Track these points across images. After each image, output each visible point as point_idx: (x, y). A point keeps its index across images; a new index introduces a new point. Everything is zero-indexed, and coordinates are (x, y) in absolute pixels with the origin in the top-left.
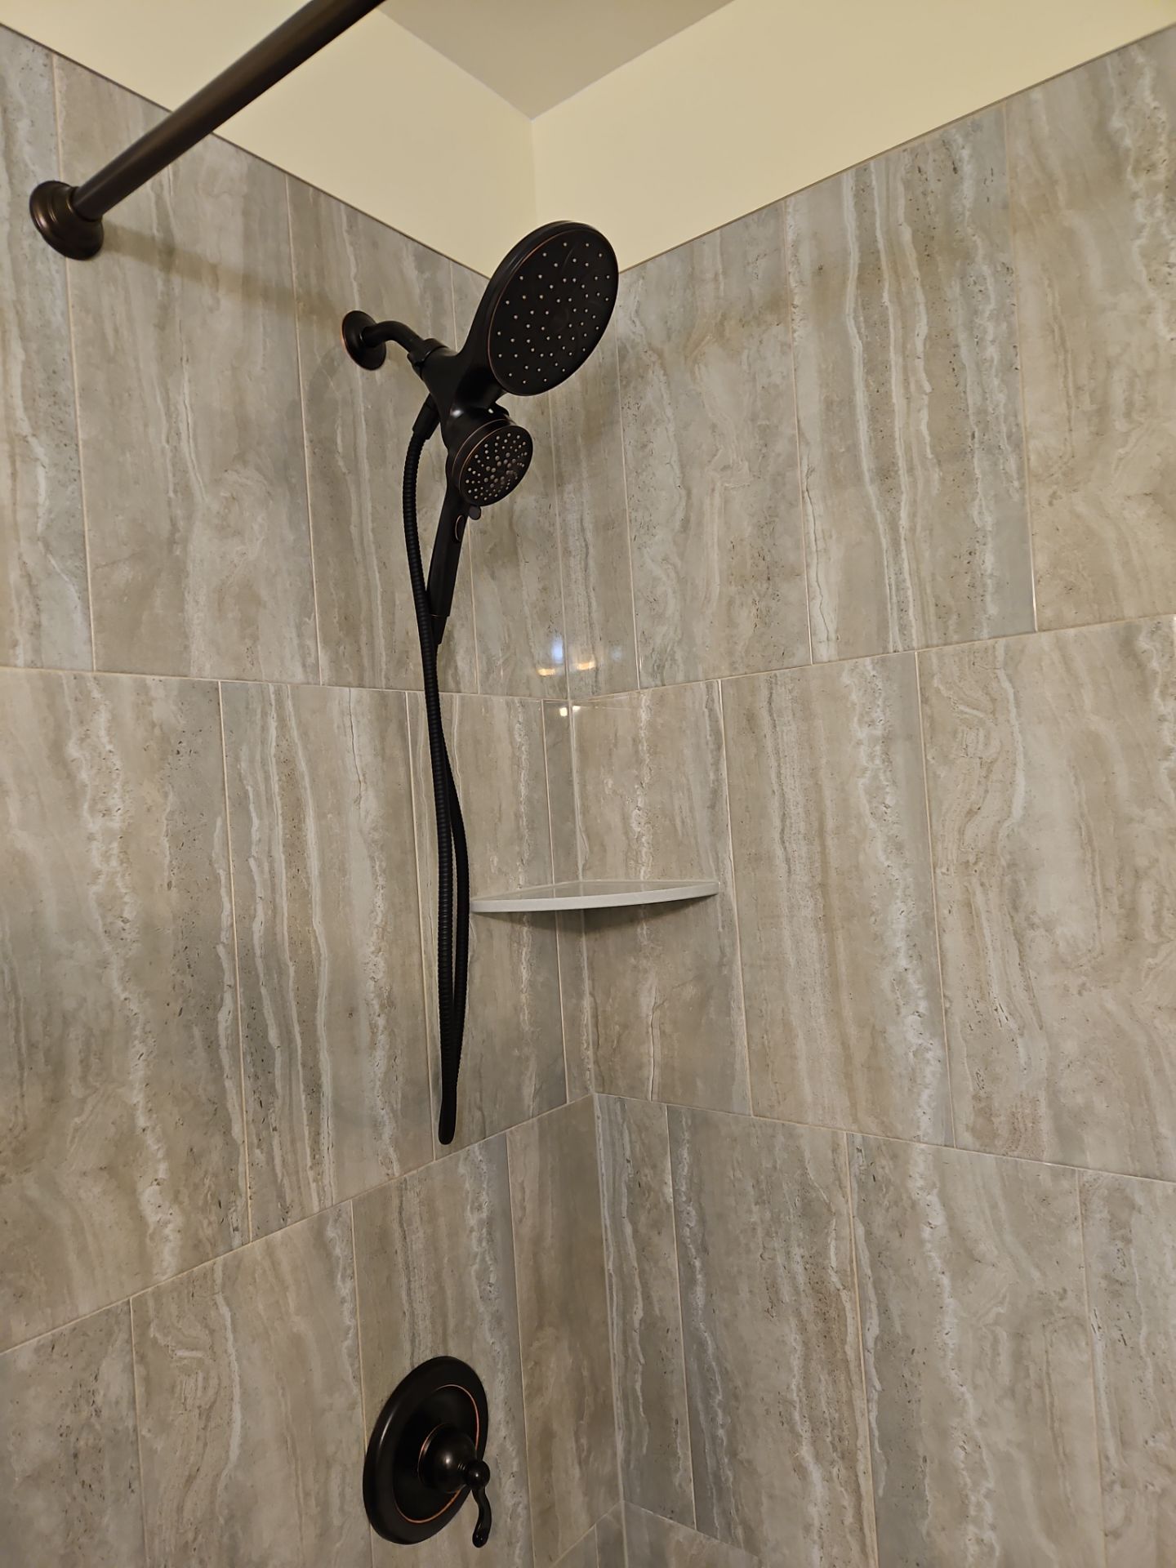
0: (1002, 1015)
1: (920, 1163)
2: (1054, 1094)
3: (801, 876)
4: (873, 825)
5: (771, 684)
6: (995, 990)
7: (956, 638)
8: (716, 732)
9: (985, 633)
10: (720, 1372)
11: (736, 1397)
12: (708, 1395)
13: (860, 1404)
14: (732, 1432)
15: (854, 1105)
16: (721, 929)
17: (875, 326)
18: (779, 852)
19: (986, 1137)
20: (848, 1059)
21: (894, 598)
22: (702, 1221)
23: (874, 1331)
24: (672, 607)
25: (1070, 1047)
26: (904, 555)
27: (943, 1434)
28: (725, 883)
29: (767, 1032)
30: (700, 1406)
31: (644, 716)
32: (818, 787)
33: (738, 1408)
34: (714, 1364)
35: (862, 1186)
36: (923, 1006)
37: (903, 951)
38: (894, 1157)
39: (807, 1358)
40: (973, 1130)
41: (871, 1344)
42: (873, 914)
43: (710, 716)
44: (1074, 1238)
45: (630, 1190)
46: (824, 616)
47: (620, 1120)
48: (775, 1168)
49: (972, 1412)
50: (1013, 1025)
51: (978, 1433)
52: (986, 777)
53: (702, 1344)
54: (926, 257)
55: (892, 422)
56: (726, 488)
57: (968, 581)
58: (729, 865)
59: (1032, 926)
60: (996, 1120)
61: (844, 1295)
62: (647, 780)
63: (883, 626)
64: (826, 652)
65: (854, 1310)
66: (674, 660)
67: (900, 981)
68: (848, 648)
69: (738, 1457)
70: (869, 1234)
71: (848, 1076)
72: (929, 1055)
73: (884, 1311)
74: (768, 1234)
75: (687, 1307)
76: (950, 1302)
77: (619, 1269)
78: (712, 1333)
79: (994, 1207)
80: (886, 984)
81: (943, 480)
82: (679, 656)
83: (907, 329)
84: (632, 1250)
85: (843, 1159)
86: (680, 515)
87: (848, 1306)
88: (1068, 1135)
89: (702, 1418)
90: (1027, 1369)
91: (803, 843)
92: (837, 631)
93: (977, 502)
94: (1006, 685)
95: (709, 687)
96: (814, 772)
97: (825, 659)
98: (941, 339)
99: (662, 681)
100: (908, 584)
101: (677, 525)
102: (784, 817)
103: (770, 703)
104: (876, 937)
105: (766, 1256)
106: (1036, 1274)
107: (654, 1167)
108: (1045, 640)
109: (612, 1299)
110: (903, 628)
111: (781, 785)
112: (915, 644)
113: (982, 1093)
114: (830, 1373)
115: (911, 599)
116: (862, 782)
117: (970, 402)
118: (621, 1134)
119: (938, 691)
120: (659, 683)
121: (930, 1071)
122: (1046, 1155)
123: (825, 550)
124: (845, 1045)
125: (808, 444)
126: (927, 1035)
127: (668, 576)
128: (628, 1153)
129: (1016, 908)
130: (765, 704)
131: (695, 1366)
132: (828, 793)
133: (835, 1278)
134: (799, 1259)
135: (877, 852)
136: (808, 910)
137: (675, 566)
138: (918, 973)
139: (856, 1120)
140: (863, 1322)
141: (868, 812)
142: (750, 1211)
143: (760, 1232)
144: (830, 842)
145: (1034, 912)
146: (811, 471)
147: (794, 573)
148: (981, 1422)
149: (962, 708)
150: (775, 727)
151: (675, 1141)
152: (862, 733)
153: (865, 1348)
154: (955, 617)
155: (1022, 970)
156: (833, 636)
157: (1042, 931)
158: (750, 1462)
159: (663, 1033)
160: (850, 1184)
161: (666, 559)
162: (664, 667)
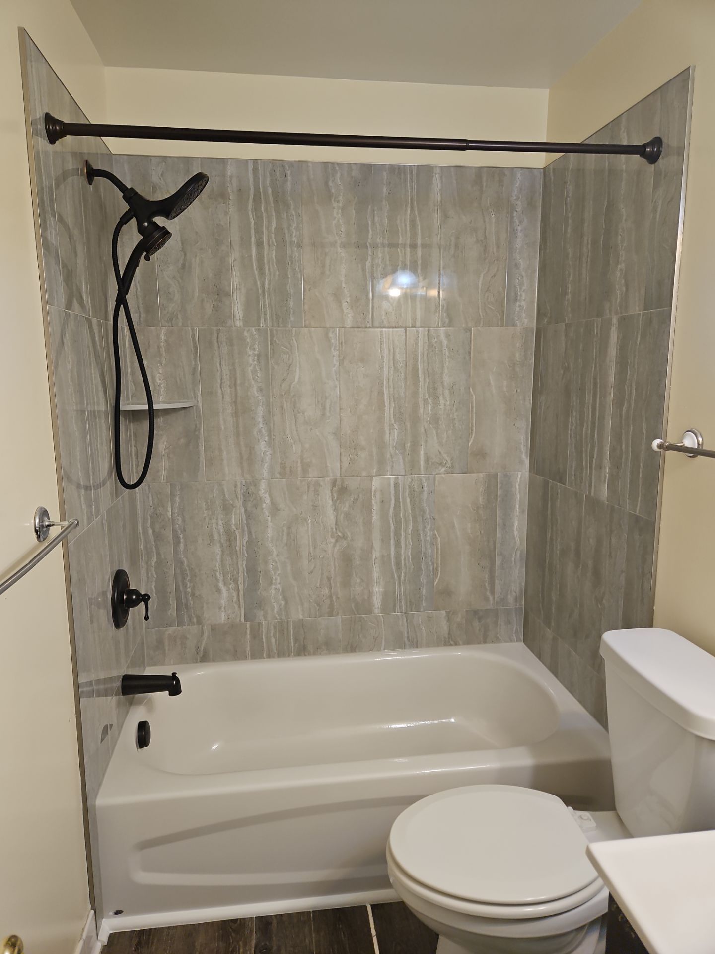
0: (290, 439)
1: (263, 486)
2: (302, 458)
3: (228, 399)
4: (253, 383)
5: (218, 332)
6: (288, 432)
7: (281, 326)
8: (195, 347)
9: (290, 326)
10: (189, 570)
11: (195, 576)
12: (184, 579)
13: (240, 563)
14: (193, 588)
15: (243, 471)
16: (195, 418)
17: (259, 218)
18: (220, 391)
19: (283, 474)
20: (242, 457)
21: (263, 310)
22: (184, 521)
23: (246, 538)
24: (177, 297)
25: (307, 446)
26: (266, 296)
27: (266, 562)
28: (198, 402)
29: (212, 452)
30: (180, 584)
31: (163, 337)
32: (235, 369)
33: (196, 579)
34: (187, 568)
35: (244, 496)
36: (266, 439)
37: (261, 422)
38: (255, 485)
39: (223, 555)
40: (280, 473)
41: (245, 543)
42: (252, 411)
43: (193, 340)
44: (305, 497)
45: (152, 517)
46: (238, 311)
47: (148, 492)
48: (214, 497)
49: (275, 553)
50: (292, 441)
51: (276, 559)
52: (288, 369)
53: (182, 563)
54: (276, 201)
55: (264, 252)
56: (201, 257)
57: (285, 308)
58: (200, 396)
59: (299, 413)
60: (286, 469)
61: (237, 532)
62: (164, 362)
63: (259, 318)
64: (239, 324)
65: (240, 535)
66: (177, 318)
67: (260, 431)
68: (247, 322)
69: (196, 595)
70: (246, 511)
71: (241, 463)
72: (268, 453)
73: (250, 533)
74: (210, 519)
75: (176, 552)
76: (270, 524)
77: (146, 547)
78: (186, 558)
79: (284, 494)
80: (255, 433)
81: (279, 275)
82: (180, 316)
83: (269, 222)
84: (152, 538)
85: (238, 489)
86: (181, 262)
87: (238, 535)
88: (305, 471)
89: (181, 588)
90: (291, 536)
91: (228, 388)
92: (243, 317)
93: (289, 285)
94: (295, 342)
95: (193, 330)
96: (233, 364)
97: (239, 326)
98: (279, 229)
99: (172, 324)
100: (267, 306)
101: (180, 266)
102: (222, 379)
103: (218, 338)
104: (253, 418)
105: (209, 526)
106: (295, 510)
107: (163, 506)
108: (306, 330)
109: (142, 558)
110: (265, 320)
111: (221, 368)
112: (269, 326)
113: (283, 462)
114: (231, 557)
115: (268, 311)
116: (250, 368)
117: (288, 253)
118: (148, 497)
119: (276, 342)
120: (170, 325)
121: (268, 458)
122: (299, 477)
123: (240, 289)
124: (241, 453)
125: (234, 250)
126: (267, 447)
127: (175, 285)
128: (151, 504)
129: (295, 408)
130: (216, 339)
131: (178, 571)
132: (238, 372)
133: (234, 527)
134: (221, 524)
135: (254, 391)
136: (230, 410)
137: (178, 281)
138: (266, 429)
139: (243, 476)
140: (242, 538)
141: (252, 378)
142: (204, 513)
143: (207, 519)
144: (238, 388)
145: (300, 409)
146: (235, 260)
147: (228, 295)
148: (277, 555)
149: (282, 348)
150: (219, 347)
151: (173, 495)
152: (251, 352)
153: (243, 546)
154: (281, 319)
155: (296, 425)
156: (241, 319)
157: (301, 414)
158: (199, 595)
159: (169, 457)
160: (241, 497)
161: (174, 278)
162: (173, 319)
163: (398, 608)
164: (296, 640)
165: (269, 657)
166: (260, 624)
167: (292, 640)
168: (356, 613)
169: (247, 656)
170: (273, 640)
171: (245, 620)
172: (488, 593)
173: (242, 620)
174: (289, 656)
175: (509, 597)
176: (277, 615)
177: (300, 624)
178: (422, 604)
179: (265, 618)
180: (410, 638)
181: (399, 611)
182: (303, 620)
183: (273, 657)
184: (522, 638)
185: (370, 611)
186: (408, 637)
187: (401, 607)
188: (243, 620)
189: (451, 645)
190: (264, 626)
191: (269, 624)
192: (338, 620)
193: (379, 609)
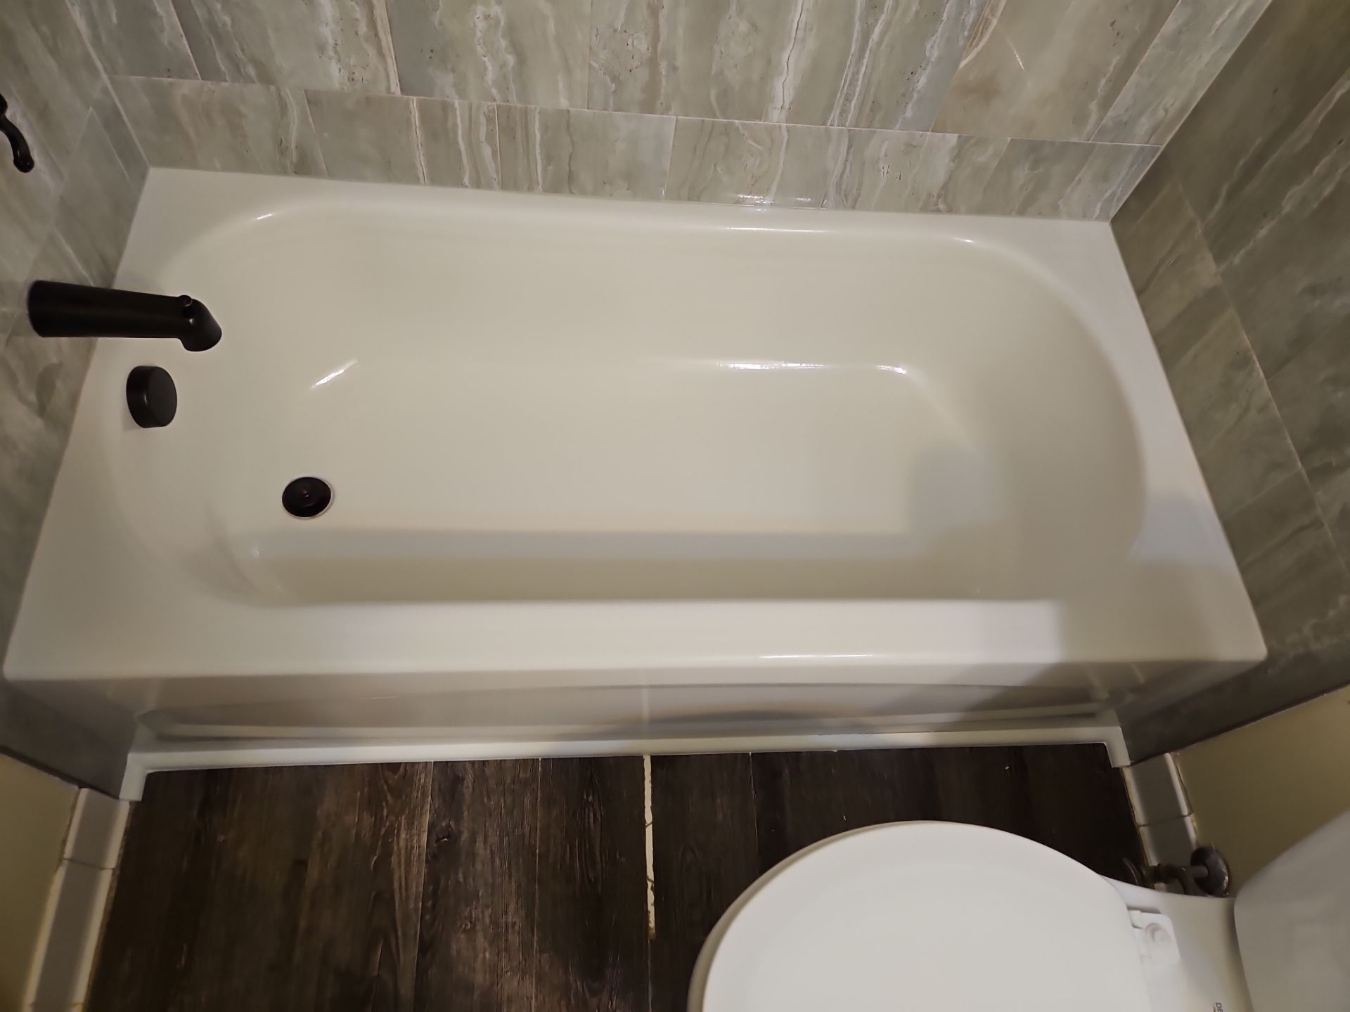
163: (836, 113)
164: (549, 159)
165: (477, 184)
166: (446, 107)
167: (539, 157)
168: (718, 114)
169: (421, 175)
170: (487, 151)
171: (402, 90)
172: (1093, 106)
173: (393, 89)
174: (531, 189)
175: (1143, 120)
176: (494, 91)
177: (561, 124)
178: (904, 113)
179: (462, 93)
180: (843, 187)
181: (836, 123)
182: (568, 111)
183: (489, 187)
184: (1113, 213)
185: (758, 112)
186: (839, 185)
187: (843, 112)
188: (396, 89)
189: (938, 211)
190: (458, 113)
191: (474, 108)
192: (667, 124)
193: (784, 113)
